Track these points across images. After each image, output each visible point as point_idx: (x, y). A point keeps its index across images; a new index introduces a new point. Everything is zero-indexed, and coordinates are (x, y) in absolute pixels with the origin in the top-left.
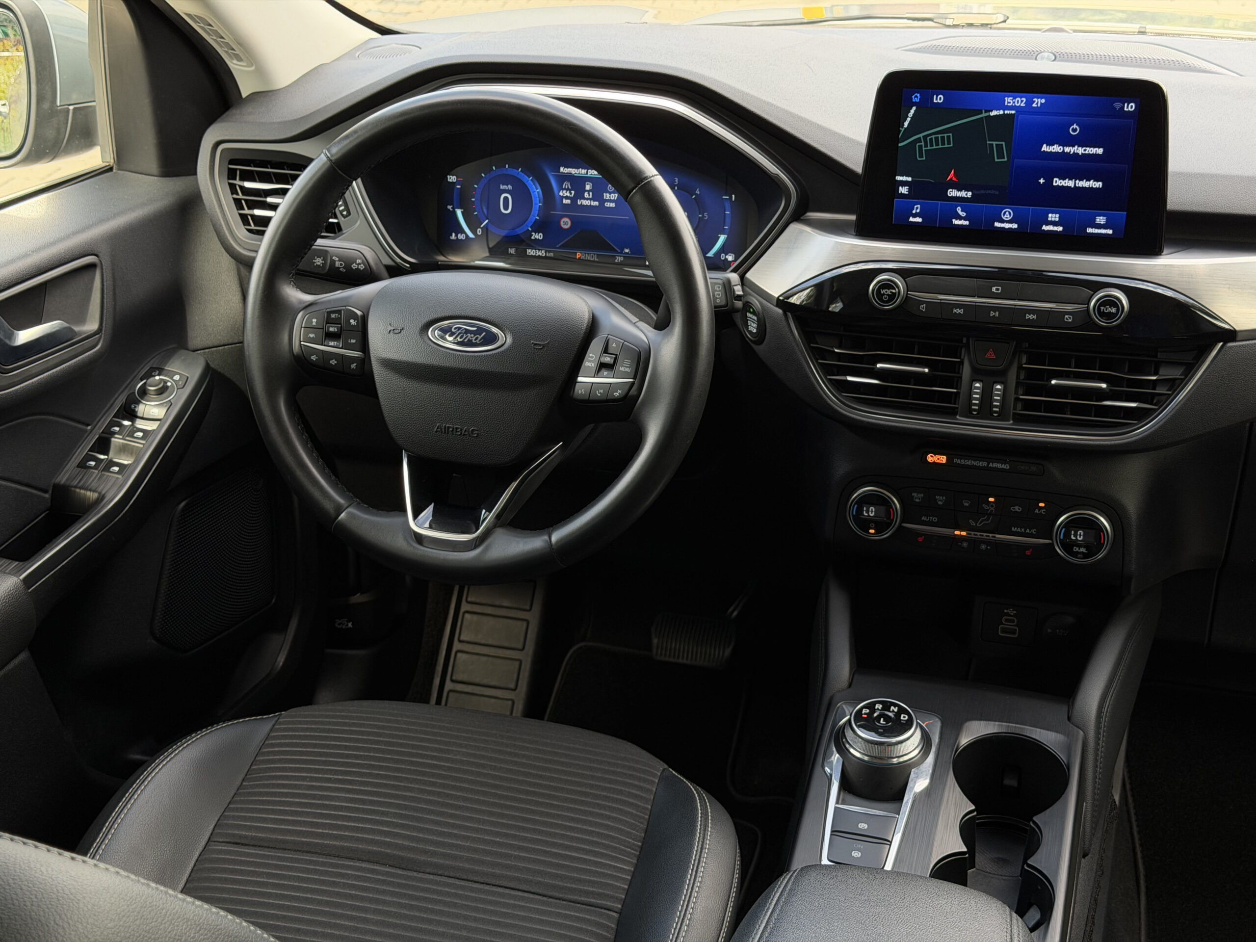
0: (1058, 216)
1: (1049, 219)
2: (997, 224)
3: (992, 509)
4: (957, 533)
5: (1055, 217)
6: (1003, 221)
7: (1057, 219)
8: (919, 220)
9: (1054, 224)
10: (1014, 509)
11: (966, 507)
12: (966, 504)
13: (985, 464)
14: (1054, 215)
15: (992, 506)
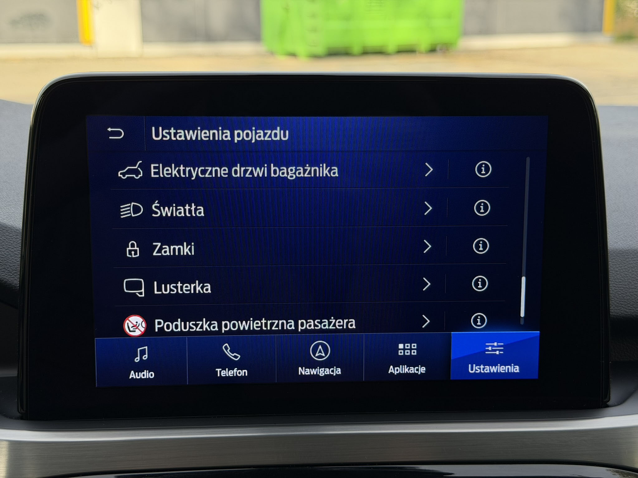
0: (414, 346)
1: (401, 353)
2: (302, 371)
5: (411, 349)
6: (313, 365)
7: (414, 353)
8: (147, 375)
9: (410, 361)
14: (408, 346)
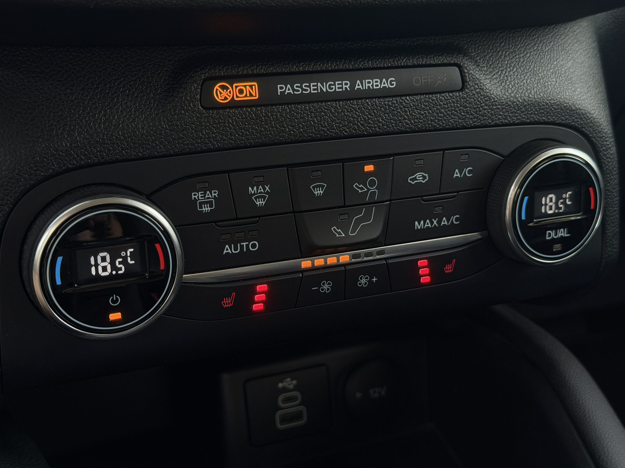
3: (373, 189)
4: (306, 264)
10: (415, 179)
11: (319, 197)
12: (318, 192)
13: (346, 85)
15: (372, 183)
